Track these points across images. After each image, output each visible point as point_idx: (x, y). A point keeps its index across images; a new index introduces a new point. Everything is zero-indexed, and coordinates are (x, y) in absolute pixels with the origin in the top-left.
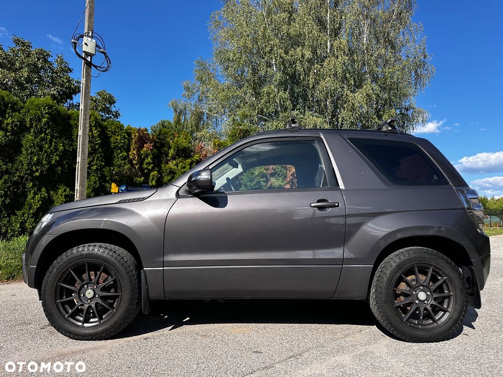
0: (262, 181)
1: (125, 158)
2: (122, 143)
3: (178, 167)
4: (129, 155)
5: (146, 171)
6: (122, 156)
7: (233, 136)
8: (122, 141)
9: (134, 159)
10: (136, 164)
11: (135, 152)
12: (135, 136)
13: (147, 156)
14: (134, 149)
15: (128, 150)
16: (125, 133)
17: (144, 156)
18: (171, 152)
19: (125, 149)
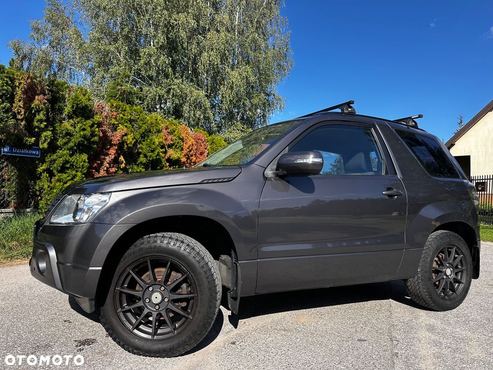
0: (161, 152)
1: (7, 111)
2: (5, 90)
3: (75, 128)
4: (12, 106)
5: (36, 130)
6: (4, 108)
7: (112, 96)
8: (5, 88)
9: (19, 113)
10: (22, 120)
11: (21, 104)
12: (20, 84)
13: (38, 111)
14: (20, 101)
15: (11, 100)
16: (7, 77)
17: (35, 111)
18: (68, 109)
19: (7, 99)
